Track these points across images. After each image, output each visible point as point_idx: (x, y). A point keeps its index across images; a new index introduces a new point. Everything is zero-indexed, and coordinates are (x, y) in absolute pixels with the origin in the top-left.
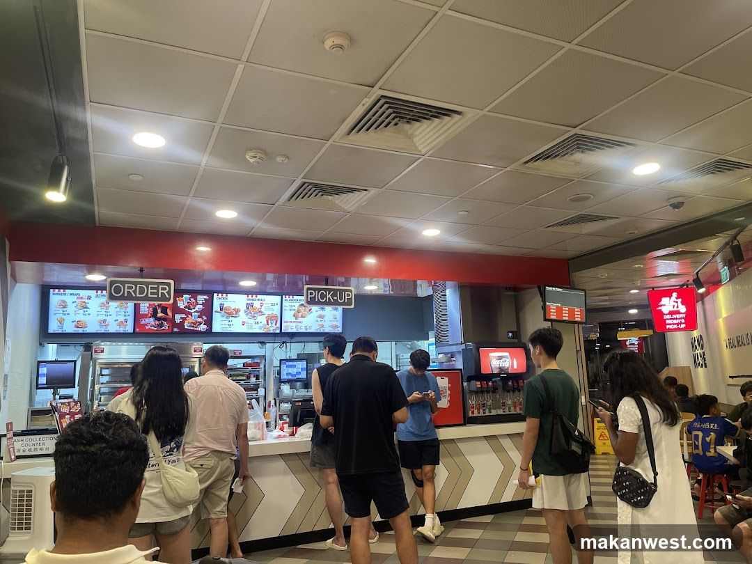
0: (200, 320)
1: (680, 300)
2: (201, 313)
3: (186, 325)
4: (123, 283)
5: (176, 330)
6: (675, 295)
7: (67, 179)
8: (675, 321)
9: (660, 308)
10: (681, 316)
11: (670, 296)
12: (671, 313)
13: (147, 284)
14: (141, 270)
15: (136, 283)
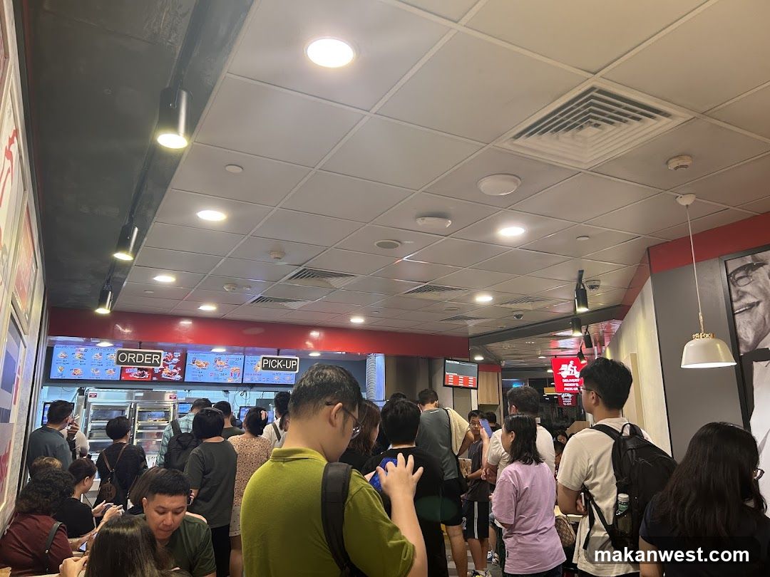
0: (175, 371)
1: (575, 367)
2: (178, 365)
3: (164, 375)
4: (128, 352)
5: (154, 379)
6: (572, 362)
7: (110, 300)
8: (571, 385)
9: (560, 373)
10: (576, 380)
11: (568, 364)
12: (569, 377)
13: (144, 353)
14: (140, 343)
15: (136, 353)
